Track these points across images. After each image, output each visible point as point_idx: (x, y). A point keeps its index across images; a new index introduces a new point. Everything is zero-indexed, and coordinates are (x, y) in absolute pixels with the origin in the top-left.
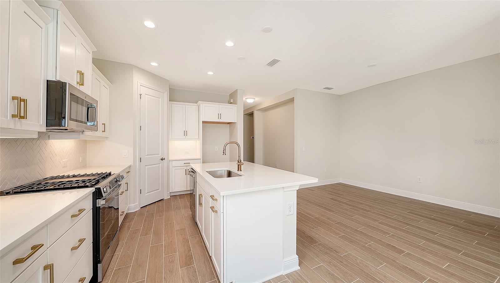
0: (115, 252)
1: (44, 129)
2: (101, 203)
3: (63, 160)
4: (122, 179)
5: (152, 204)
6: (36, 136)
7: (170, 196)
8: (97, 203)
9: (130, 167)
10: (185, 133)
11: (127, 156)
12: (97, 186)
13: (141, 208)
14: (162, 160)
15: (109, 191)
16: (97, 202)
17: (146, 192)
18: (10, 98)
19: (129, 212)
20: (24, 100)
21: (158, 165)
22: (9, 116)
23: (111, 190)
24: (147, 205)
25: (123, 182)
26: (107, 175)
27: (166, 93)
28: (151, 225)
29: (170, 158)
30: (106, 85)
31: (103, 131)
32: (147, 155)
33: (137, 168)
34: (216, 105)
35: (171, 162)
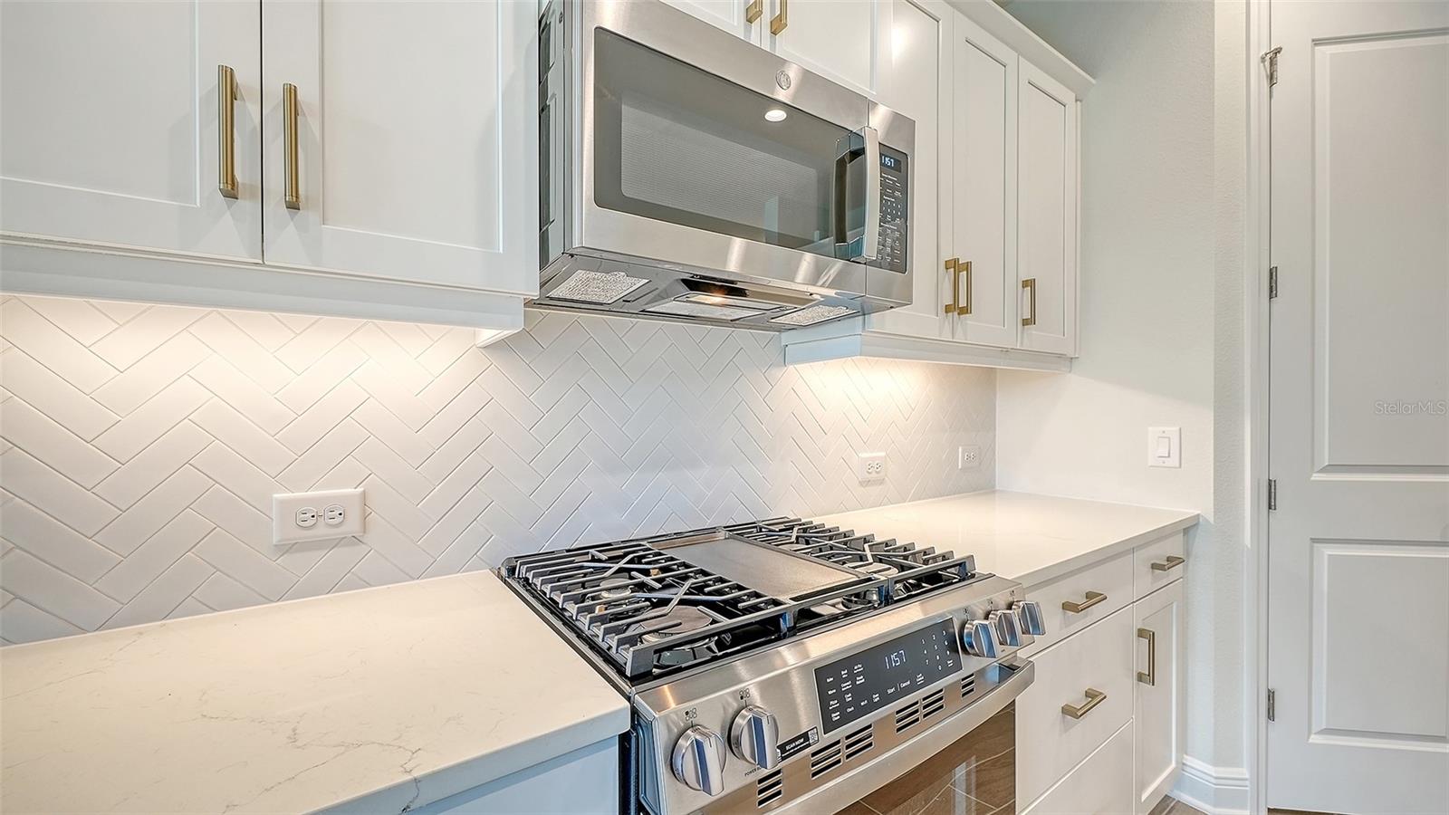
3: (862, 455)
9: (1188, 528)
11: (1174, 461)
13: (1269, 810)
21: (1437, 553)
31: (1025, 322)
32: (1331, 468)
33: (1247, 538)
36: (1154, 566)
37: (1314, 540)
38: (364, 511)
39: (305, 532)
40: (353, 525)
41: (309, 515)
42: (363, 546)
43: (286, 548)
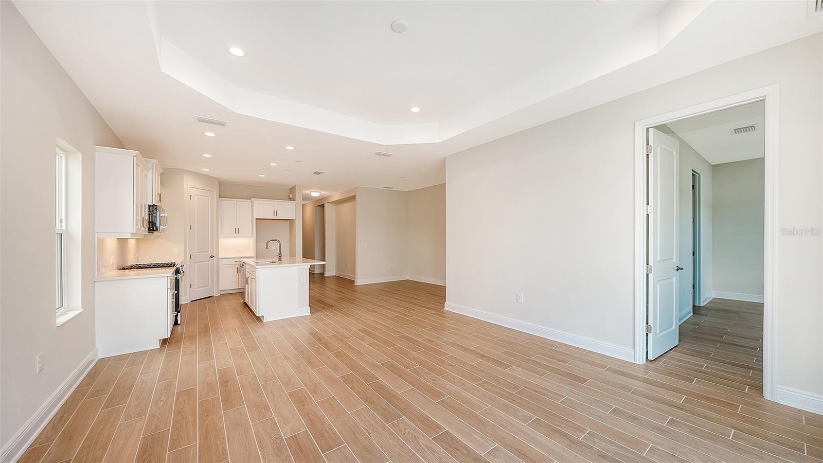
5: (202, 299)
7: (220, 293)
10: (237, 231)
11: (178, 253)
13: (191, 301)
14: (211, 257)
17: (196, 287)
21: (208, 262)
24: (197, 300)
27: (216, 191)
29: (221, 256)
32: (198, 252)
33: (188, 264)
34: (271, 202)
35: (220, 260)
37: (195, 263)
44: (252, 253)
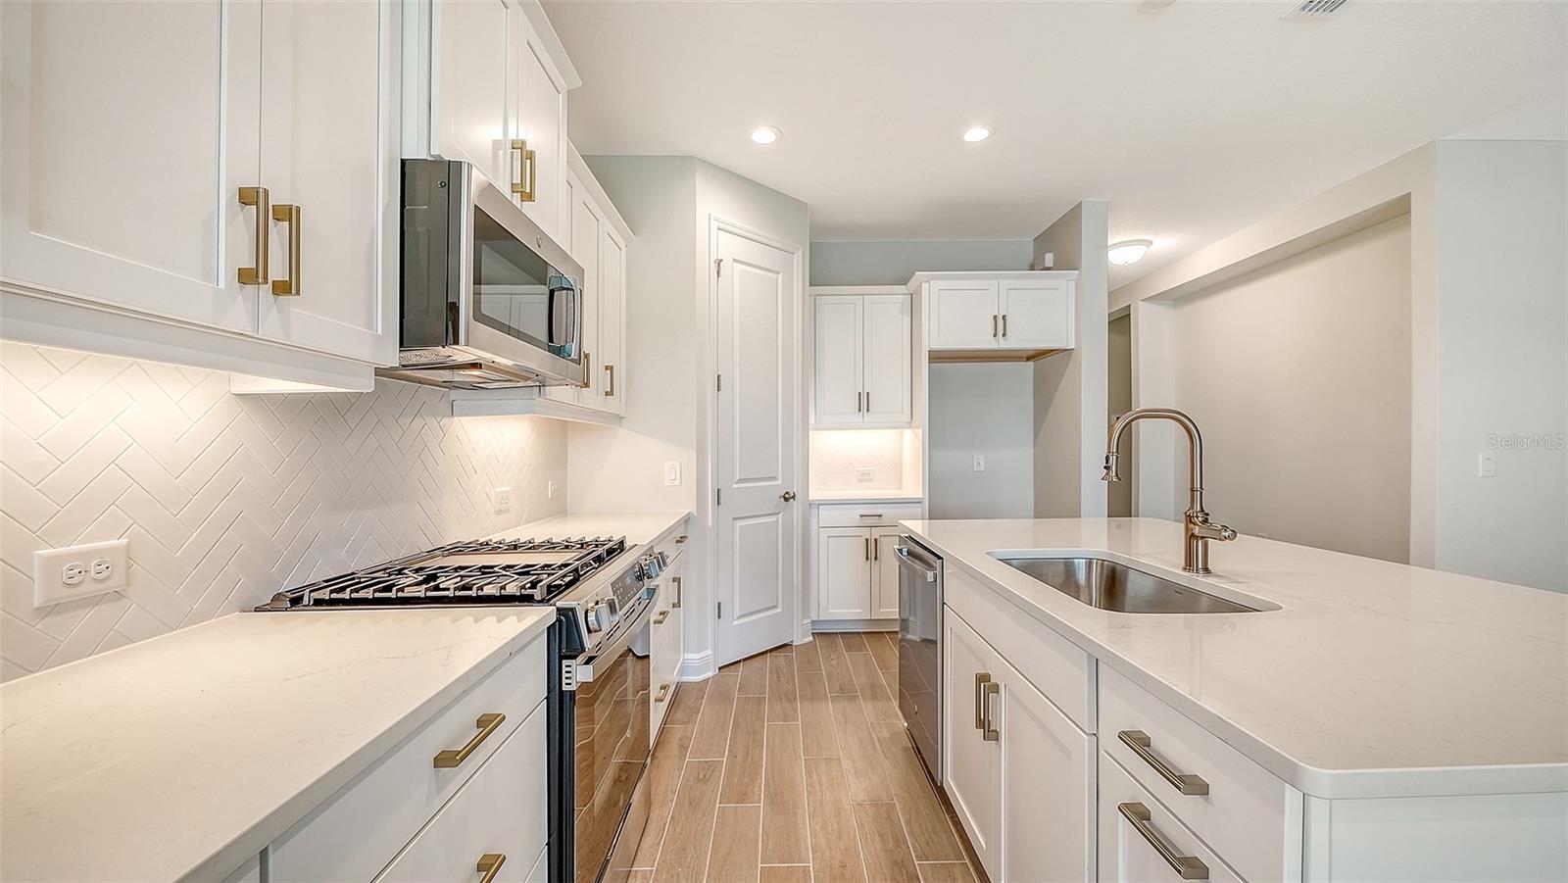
0: (636, 862)
1: (392, 357)
2: (579, 674)
3: (497, 490)
4: (660, 567)
5: (753, 660)
6: (367, 384)
7: (813, 634)
8: (564, 675)
9: (687, 520)
10: (864, 403)
11: (677, 483)
12: (563, 602)
13: (720, 668)
14: (786, 500)
15: (606, 628)
16: (564, 669)
17: (735, 617)
18: (226, 194)
19: (686, 679)
20: (288, 214)
21: (774, 518)
22: (226, 277)
23: (616, 618)
24: (740, 661)
25: (662, 580)
26: (610, 552)
27: (800, 251)
28: (757, 751)
29: (815, 494)
30: (615, 235)
31: (607, 394)
32: (740, 481)
33: (710, 524)
34: (984, 284)
35: (814, 511)
36: (677, 542)
37: (734, 519)
38: (128, 563)
39: (72, 590)
40: (117, 581)
41: (76, 571)
42: (127, 600)
43: (47, 611)
44: (913, 486)
